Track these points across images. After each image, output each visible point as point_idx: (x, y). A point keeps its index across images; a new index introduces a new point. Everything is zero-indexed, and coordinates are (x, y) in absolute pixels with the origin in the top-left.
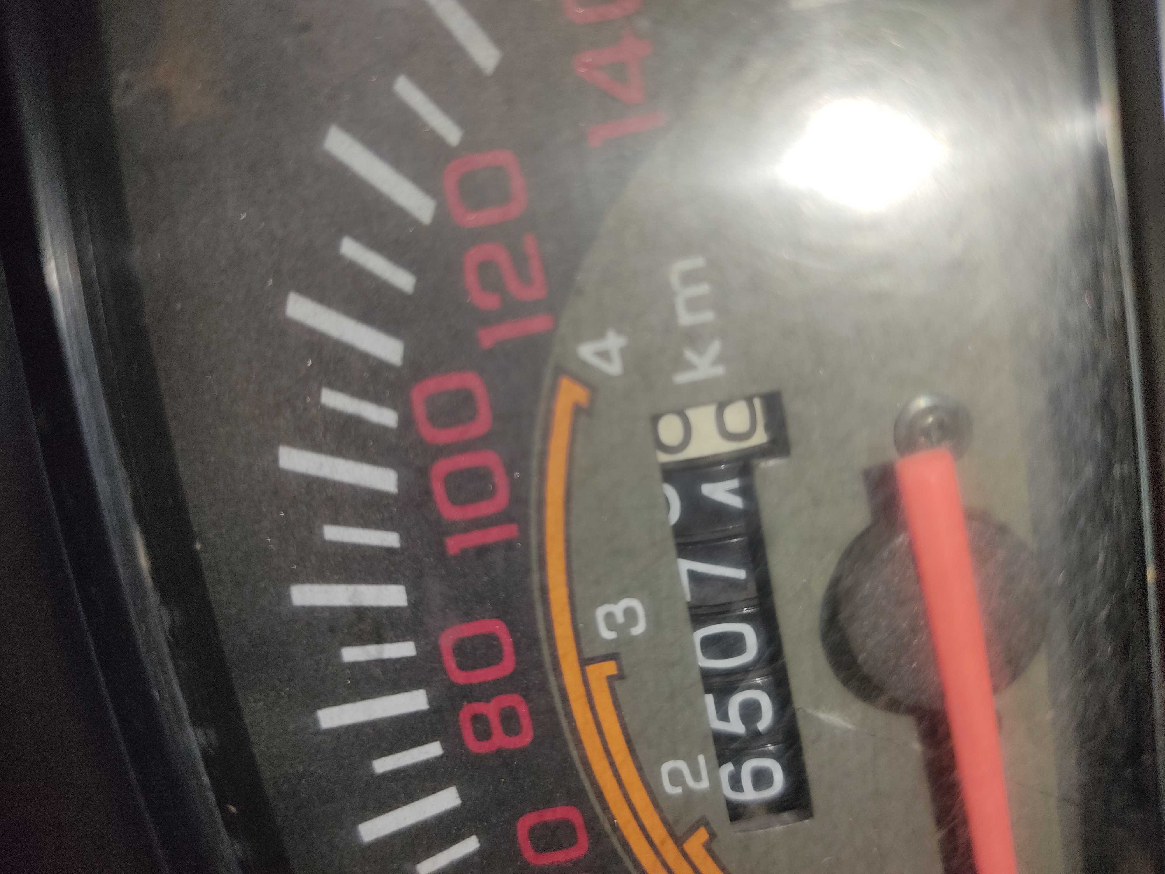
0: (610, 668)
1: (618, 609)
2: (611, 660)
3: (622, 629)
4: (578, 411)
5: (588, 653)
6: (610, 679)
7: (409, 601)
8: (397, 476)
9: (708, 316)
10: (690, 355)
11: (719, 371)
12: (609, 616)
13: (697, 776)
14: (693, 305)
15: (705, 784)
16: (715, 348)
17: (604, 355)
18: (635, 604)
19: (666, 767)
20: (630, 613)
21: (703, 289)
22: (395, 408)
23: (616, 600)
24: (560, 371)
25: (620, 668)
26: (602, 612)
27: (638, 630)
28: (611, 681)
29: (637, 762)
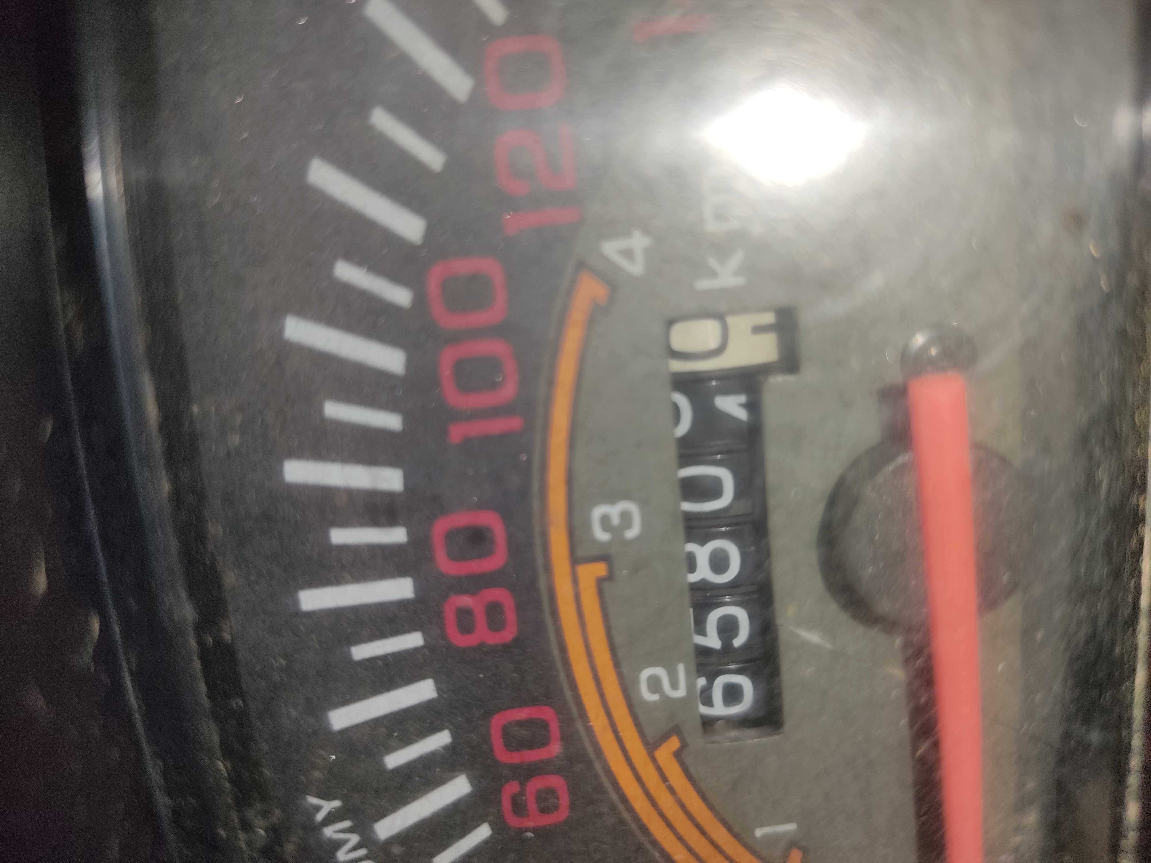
0: (600, 569)
1: (615, 511)
2: (603, 561)
3: (617, 532)
4: (595, 309)
5: (580, 553)
6: (600, 580)
7: (406, 485)
8: (405, 357)
9: (734, 225)
11: (739, 281)
12: (606, 518)
13: (674, 685)
14: (721, 212)
15: (681, 693)
16: (738, 257)
17: (628, 254)
18: (632, 506)
19: (646, 674)
20: (626, 517)
21: (733, 197)
22: (410, 287)
23: (611, 503)
24: (581, 265)
25: (610, 570)
26: (598, 512)
27: (632, 533)
28: (600, 582)
29: (618, 667)
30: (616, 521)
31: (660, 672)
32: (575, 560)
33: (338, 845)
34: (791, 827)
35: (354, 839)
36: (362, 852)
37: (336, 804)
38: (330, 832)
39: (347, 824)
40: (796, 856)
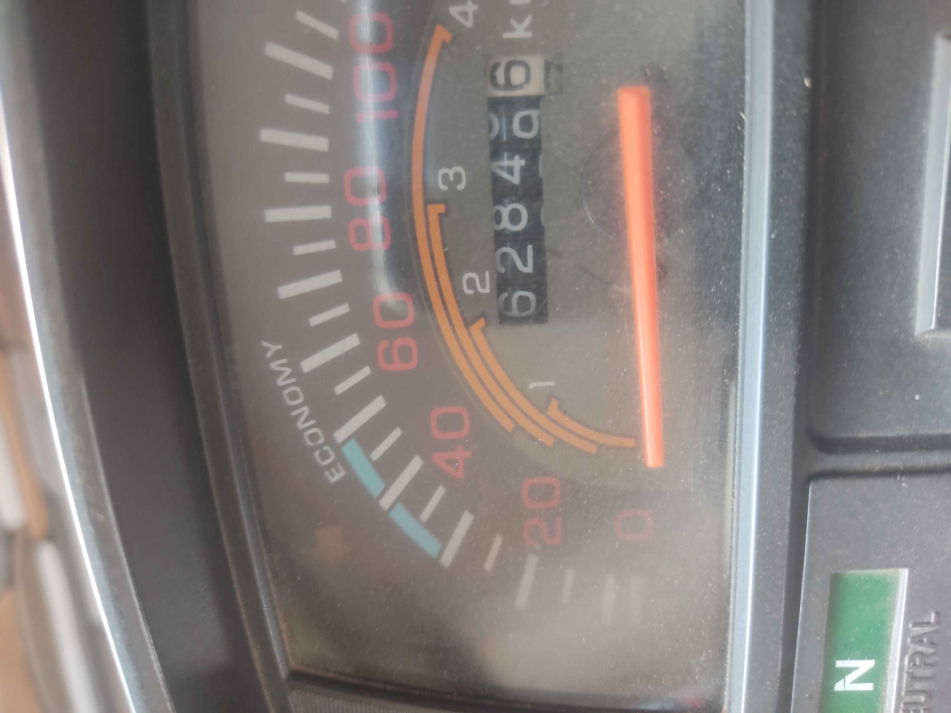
0: (441, 208)
1: (451, 172)
2: (443, 203)
3: (452, 185)
4: (444, 45)
5: (430, 197)
7: (330, 148)
8: (333, 70)
9: (526, 0)
10: (513, 22)
11: (529, 35)
12: (446, 176)
13: (483, 285)
15: (487, 290)
16: (528, 21)
17: (465, 14)
18: (461, 170)
19: (466, 276)
20: (457, 176)
22: (338, 26)
23: (450, 166)
24: (437, 19)
25: (447, 209)
26: (441, 172)
27: (461, 187)
28: (441, 216)
29: (450, 270)
30: (452, 178)
31: (475, 276)
32: (427, 202)
33: (279, 374)
34: (551, 384)
35: (288, 371)
36: (293, 380)
37: (279, 347)
38: (274, 365)
39: (285, 361)
40: (554, 403)
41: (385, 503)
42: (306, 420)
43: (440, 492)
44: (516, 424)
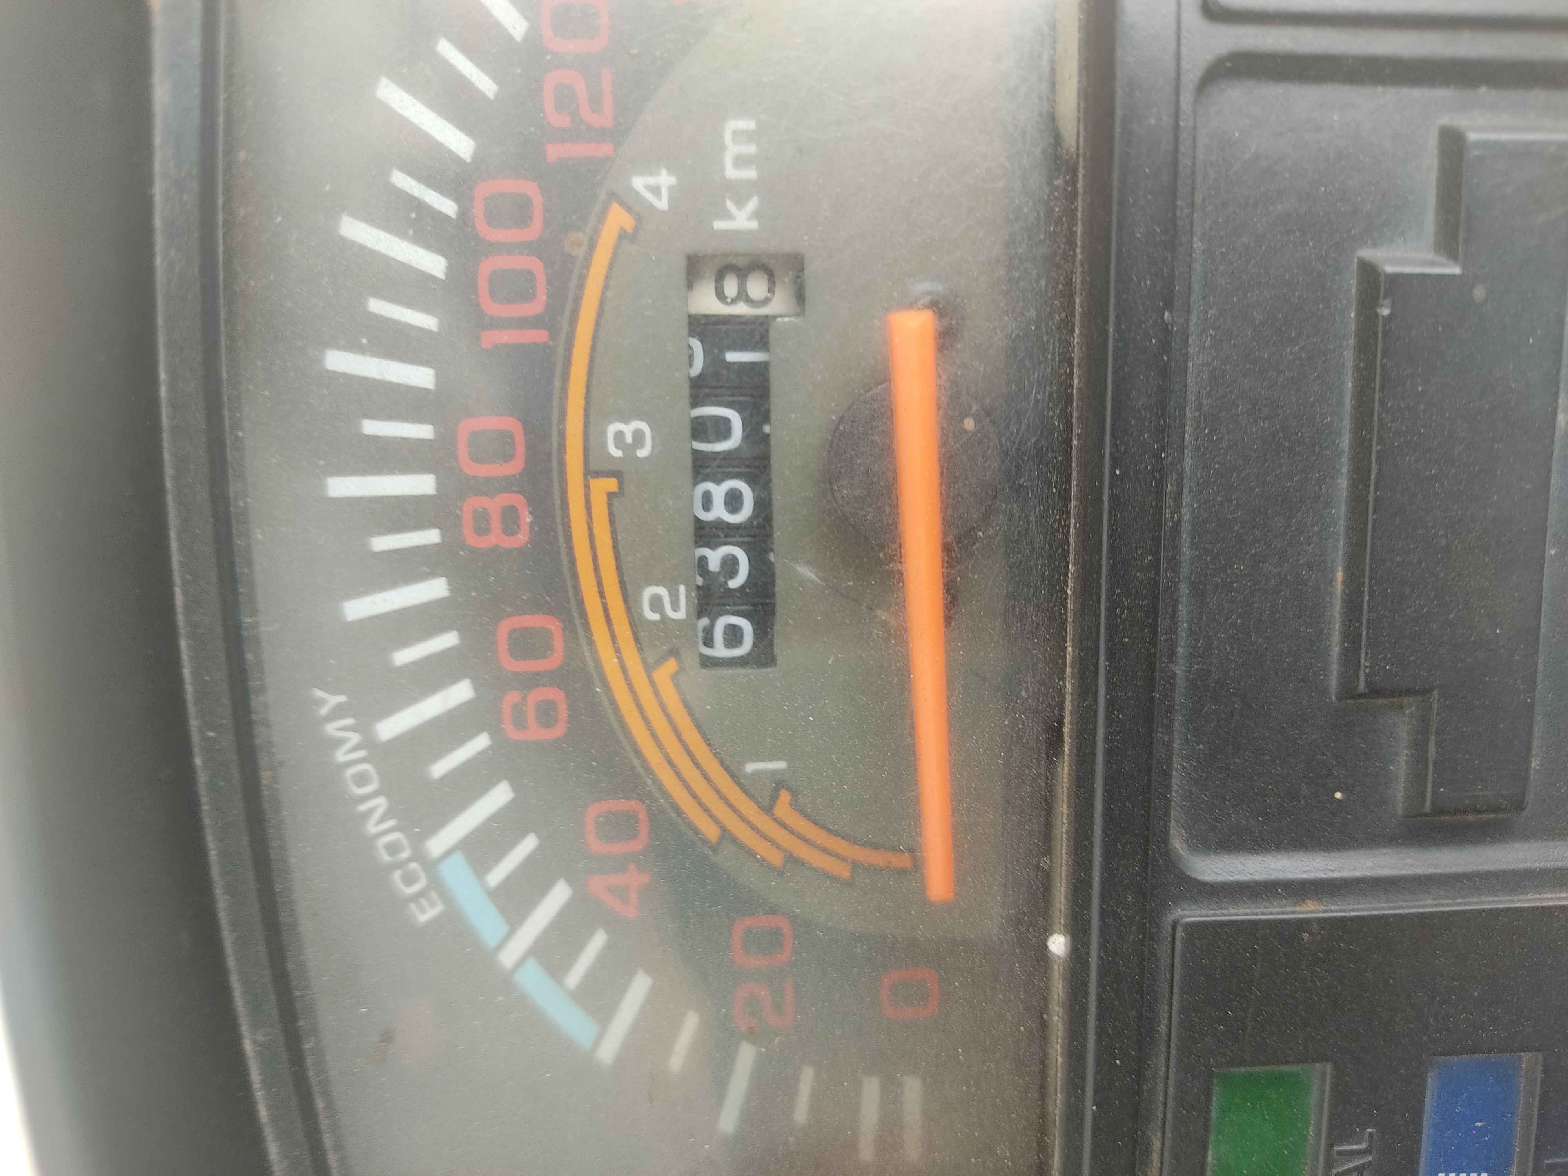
0: (611, 484)
1: (628, 429)
2: (614, 477)
3: (629, 450)
4: (622, 236)
5: (594, 467)
6: (611, 495)
7: (437, 385)
8: (446, 264)
9: (751, 174)
10: (730, 205)
11: (754, 225)
12: (619, 435)
13: (675, 607)
14: (741, 161)
15: (681, 615)
16: (753, 204)
17: (656, 191)
18: (644, 426)
19: (649, 592)
20: (638, 436)
21: (752, 149)
22: (457, 200)
23: (625, 420)
24: (613, 196)
25: (621, 487)
26: (613, 428)
27: (643, 453)
28: (611, 497)
29: (622, 583)
30: (629, 439)
31: (662, 591)
32: (589, 475)
33: (339, 743)
34: (781, 765)
35: (355, 738)
36: (361, 754)
37: (342, 699)
38: (332, 729)
39: (349, 721)
40: (785, 797)
41: (508, 957)
42: (381, 820)
43: (598, 941)
44: (723, 829)
